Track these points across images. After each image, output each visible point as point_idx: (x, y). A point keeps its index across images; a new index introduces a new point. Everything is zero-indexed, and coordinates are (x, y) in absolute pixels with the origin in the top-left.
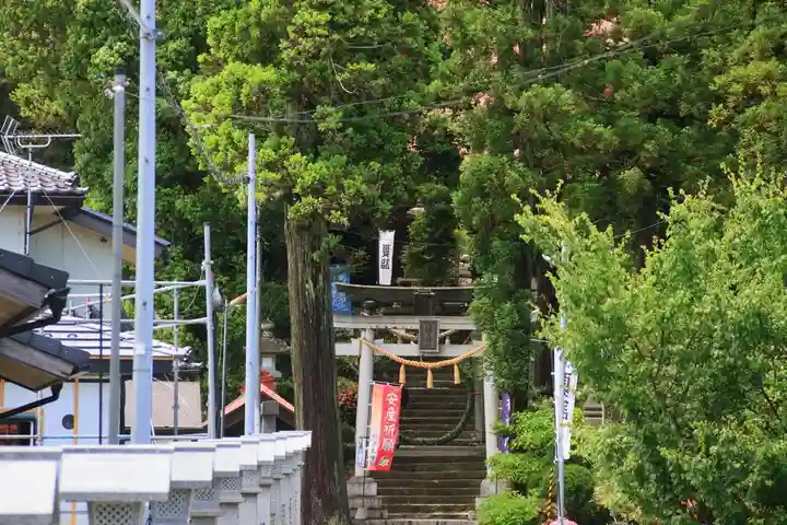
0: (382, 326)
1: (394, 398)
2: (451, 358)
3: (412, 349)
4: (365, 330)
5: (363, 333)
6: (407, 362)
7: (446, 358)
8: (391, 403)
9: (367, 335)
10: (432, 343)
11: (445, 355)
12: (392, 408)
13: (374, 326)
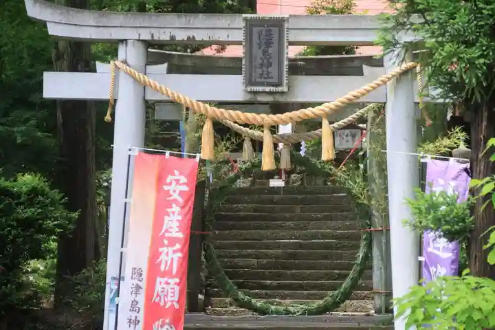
0: (164, 36)
1: (179, 185)
2: (313, 105)
3: (232, 87)
4: (124, 41)
5: (122, 50)
6: (219, 112)
7: (304, 105)
8: (176, 196)
9: (131, 54)
10: (273, 70)
11: (300, 99)
12: (176, 209)
13: (146, 36)
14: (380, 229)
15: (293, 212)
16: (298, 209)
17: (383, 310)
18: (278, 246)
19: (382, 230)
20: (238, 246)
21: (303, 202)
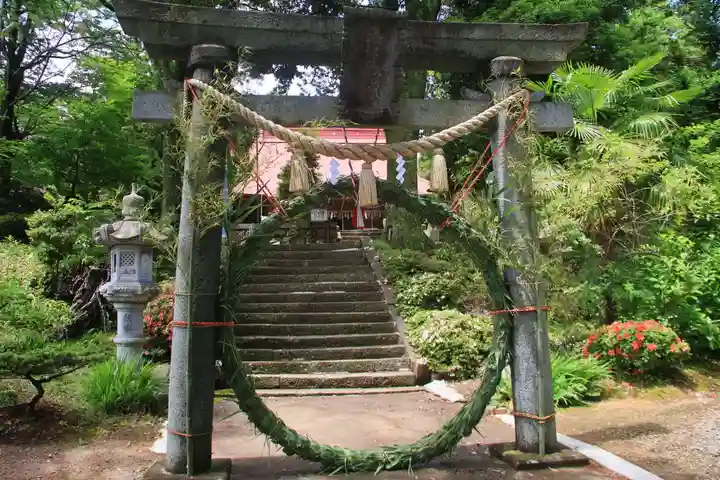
14: (531, 309)
15: (301, 266)
16: (306, 263)
17: (542, 447)
18: (295, 299)
19: (535, 311)
20: (259, 300)
21: (308, 257)
